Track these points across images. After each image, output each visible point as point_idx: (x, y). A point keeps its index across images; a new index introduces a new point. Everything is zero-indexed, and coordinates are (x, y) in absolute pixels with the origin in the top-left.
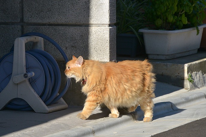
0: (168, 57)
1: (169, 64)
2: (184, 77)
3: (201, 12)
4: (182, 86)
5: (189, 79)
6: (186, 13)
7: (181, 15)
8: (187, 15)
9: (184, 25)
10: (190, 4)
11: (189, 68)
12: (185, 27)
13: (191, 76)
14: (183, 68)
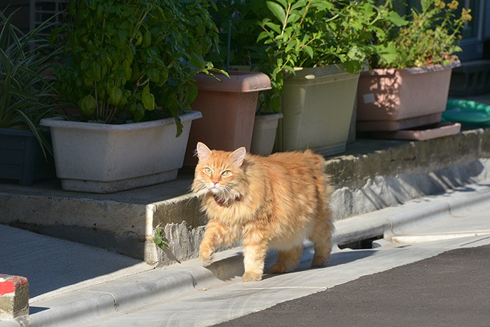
0: (107, 187)
1: (111, 204)
2: (145, 236)
3: (186, 84)
4: (139, 256)
5: (156, 240)
6: (152, 84)
7: (141, 88)
8: (154, 89)
9: (147, 111)
10: (161, 62)
11: (157, 214)
12: (149, 116)
13: (162, 233)
14: (144, 213)
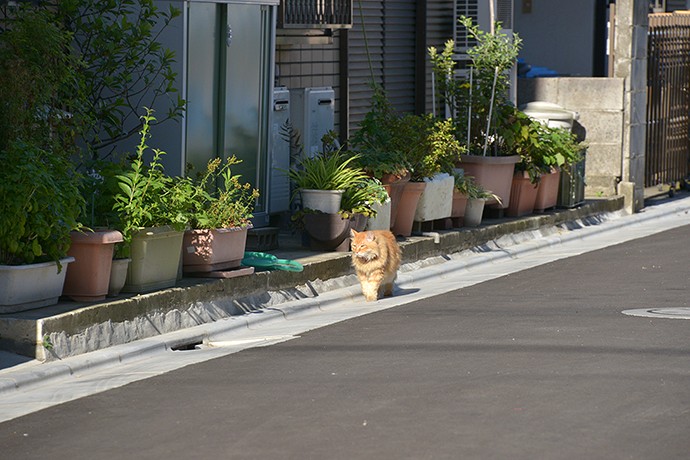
0: (9, 310)
1: (12, 320)
2: (36, 341)
3: (64, 238)
4: (33, 356)
5: (44, 344)
6: (39, 238)
7: (32, 241)
8: (41, 241)
9: (36, 257)
10: (46, 224)
11: (44, 326)
12: (38, 260)
13: (48, 339)
14: (35, 326)
